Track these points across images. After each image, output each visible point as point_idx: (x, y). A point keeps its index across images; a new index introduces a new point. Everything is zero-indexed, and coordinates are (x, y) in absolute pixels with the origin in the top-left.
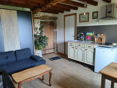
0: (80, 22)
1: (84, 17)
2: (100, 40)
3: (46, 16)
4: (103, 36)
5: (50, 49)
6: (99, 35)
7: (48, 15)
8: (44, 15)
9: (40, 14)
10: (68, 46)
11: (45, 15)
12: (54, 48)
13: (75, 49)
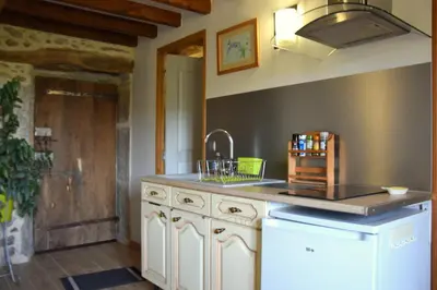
0: (220, 73)
1: (235, 45)
2: (316, 171)
3: (68, 50)
4: (332, 143)
5: (92, 222)
6: (306, 141)
7: (82, 48)
8: (53, 45)
9: (30, 41)
10: (143, 204)
11: (60, 46)
12: (116, 219)
13: (168, 221)
